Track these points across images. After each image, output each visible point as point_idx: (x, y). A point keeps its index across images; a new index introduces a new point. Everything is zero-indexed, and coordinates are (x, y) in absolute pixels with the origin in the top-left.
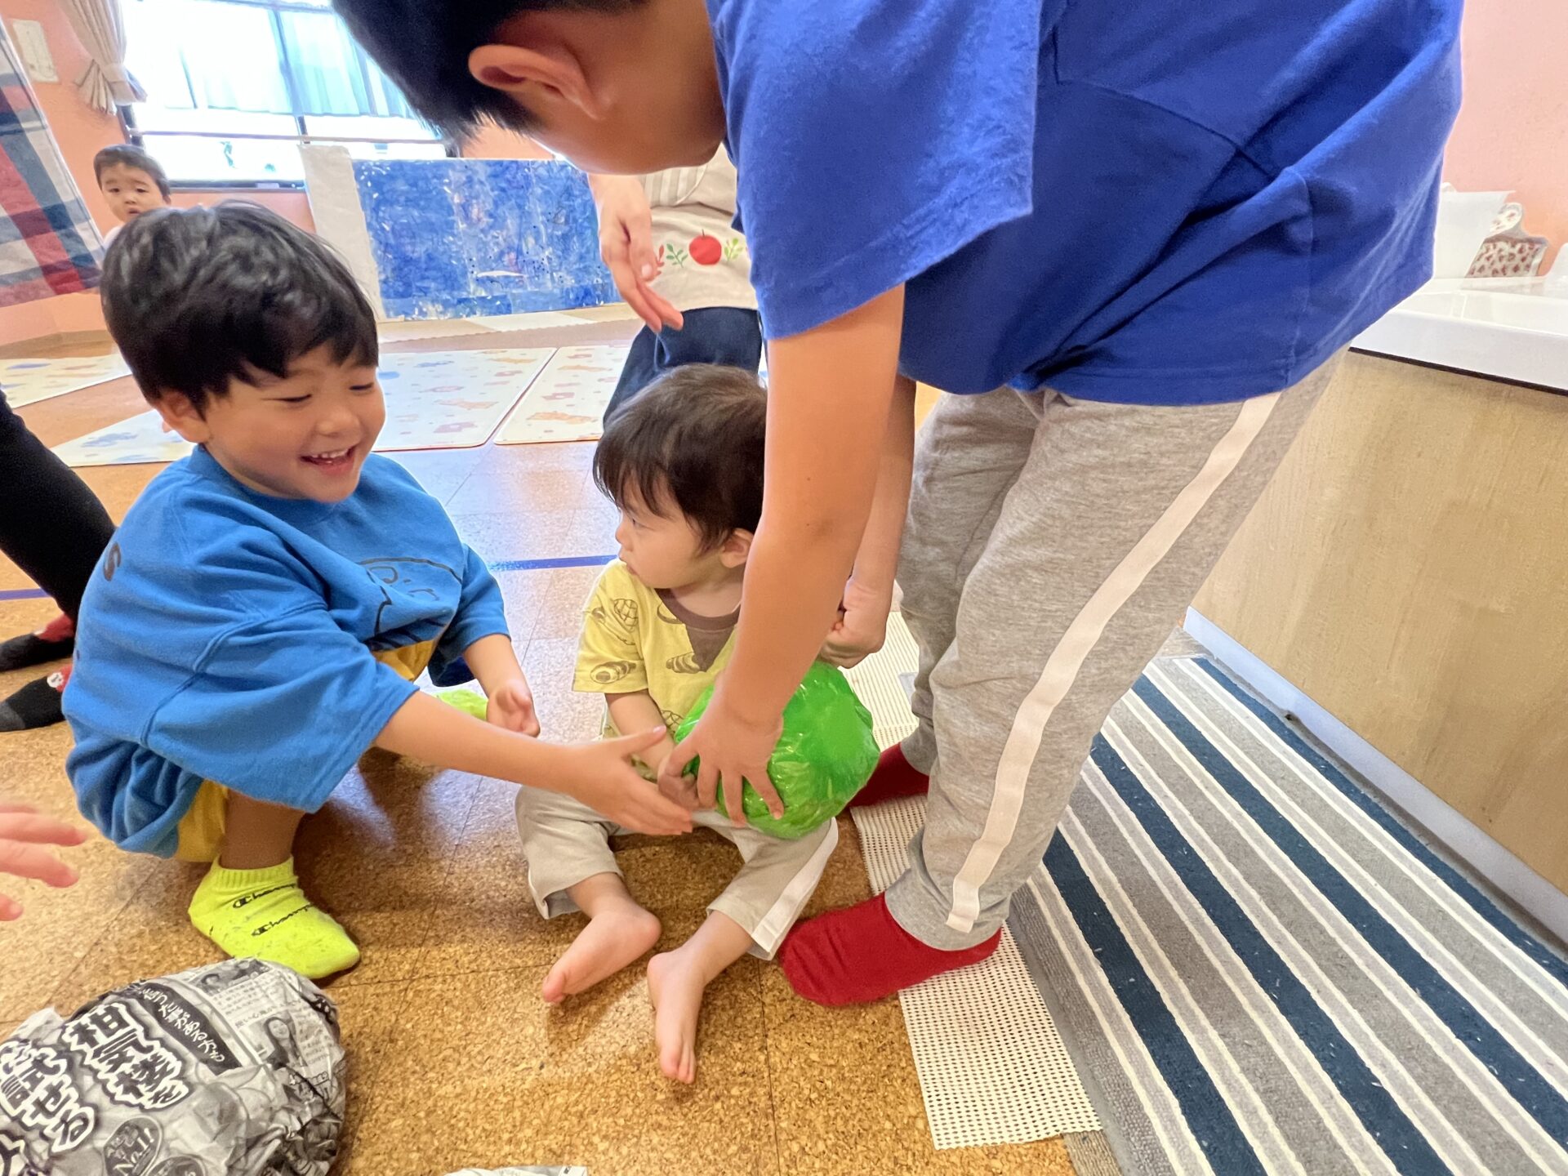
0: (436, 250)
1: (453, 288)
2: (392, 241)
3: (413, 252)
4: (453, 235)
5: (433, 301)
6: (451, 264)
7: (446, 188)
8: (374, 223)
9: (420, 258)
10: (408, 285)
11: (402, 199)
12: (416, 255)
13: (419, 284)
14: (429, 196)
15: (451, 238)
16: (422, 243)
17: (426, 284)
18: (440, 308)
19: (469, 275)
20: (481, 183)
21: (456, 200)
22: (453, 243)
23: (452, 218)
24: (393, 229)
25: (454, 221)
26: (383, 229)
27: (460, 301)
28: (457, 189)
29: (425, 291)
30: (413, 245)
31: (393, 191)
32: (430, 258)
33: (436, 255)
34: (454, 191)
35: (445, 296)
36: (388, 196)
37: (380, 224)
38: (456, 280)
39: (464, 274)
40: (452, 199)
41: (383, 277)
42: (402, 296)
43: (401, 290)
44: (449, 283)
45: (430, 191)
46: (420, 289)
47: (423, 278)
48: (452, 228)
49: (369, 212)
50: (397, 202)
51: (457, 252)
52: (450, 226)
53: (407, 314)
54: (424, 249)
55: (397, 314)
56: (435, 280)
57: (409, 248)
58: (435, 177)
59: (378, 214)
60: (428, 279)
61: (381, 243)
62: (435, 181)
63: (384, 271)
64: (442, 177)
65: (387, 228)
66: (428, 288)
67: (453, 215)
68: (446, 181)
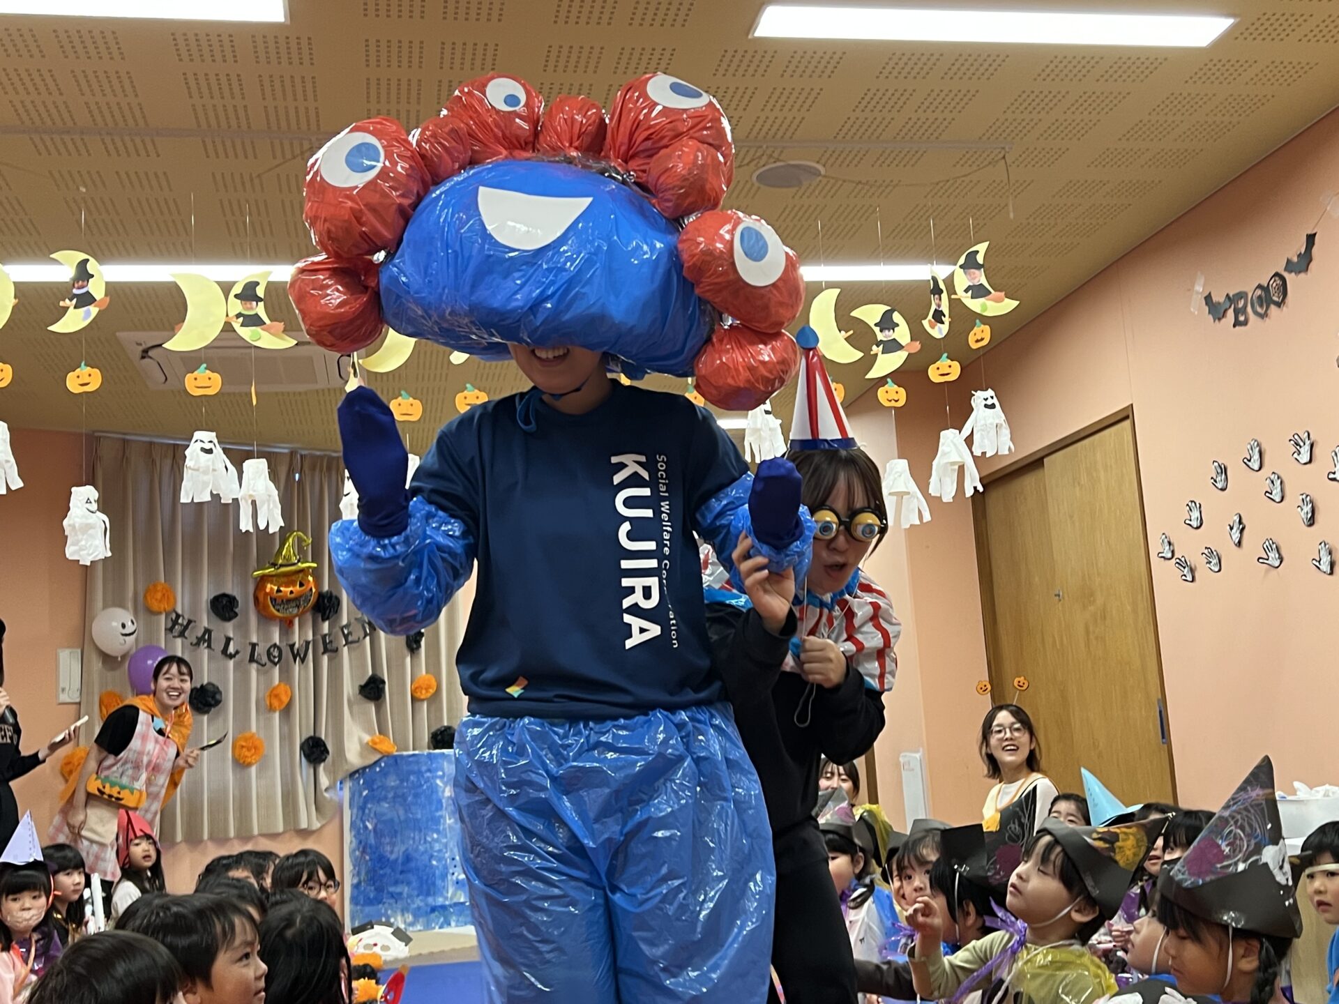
0: (417, 850)
1: (428, 894)
2: (372, 840)
3: (392, 852)
4: (438, 832)
5: (403, 910)
6: (432, 866)
7: (438, 782)
8: (358, 822)
9: (396, 860)
10: (379, 890)
11: (391, 795)
12: (393, 857)
13: (392, 889)
14: (420, 790)
15: (435, 836)
16: (403, 842)
17: (398, 889)
18: (410, 918)
19: (449, 877)
21: (447, 794)
22: (437, 841)
23: (439, 814)
24: (375, 829)
25: (441, 817)
26: (366, 827)
27: (433, 909)
29: (396, 897)
30: (393, 845)
31: (383, 787)
32: (408, 858)
33: (415, 855)
34: (446, 784)
35: (418, 902)
36: (377, 793)
37: (363, 822)
38: (434, 884)
39: (444, 877)
40: (444, 791)
41: (355, 881)
42: (369, 902)
43: (372, 896)
44: (425, 888)
45: (421, 786)
46: (392, 895)
47: (396, 883)
48: (439, 824)
49: (355, 811)
50: (385, 799)
51: (440, 851)
52: (437, 821)
54: (403, 849)
56: (409, 883)
57: (388, 848)
58: (429, 770)
59: (364, 812)
60: (403, 882)
61: (360, 842)
62: (428, 774)
63: (359, 874)
64: (437, 770)
65: (370, 826)
66: (401, 894)
67: (442, 810)
68: (440, 773)
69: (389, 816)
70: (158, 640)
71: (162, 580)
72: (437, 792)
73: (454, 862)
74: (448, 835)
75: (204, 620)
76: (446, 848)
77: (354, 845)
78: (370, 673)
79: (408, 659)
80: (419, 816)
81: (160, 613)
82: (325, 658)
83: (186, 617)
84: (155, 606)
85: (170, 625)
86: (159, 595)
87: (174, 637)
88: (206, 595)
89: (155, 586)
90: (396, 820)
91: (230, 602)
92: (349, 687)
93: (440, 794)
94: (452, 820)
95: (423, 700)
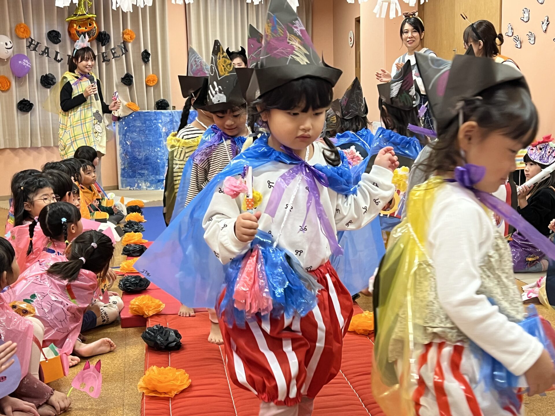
0: (151, 155)
1: (157, 175)
2: (130, 150)
3: (139, 155)
4: (160, 147)
5: (145, 181)
6: (158, 163)
7: (159, 125)
8: (123, 141)
10: (134, 172)
11: (138, 130)
12: (140, 157)
13: (140, 171)
14: (151, 128)
15: (159, 149)
16: (144, 151)
17: (143, 172)
18: (149, 184)
21: (164, 130)
22: (160, 151)
23: (161, 139)
24: (131, 145)
25: (161, 141)
26: (127, 144)
27: (159, 181)
28: (164, 126)
29: (142, 175)
30: (140, 152)
31: (134, 126)
32: (147, 159)
33: (150, 157)
34: (163, 126)
35: (152, 178)
36: (131, 128)
37: (125, 141)
38: (159, 170)
40: (162, 129)
41: (123, 167)
42: (130, 177)
43: (131, 174)
44: (155, 171)
45: (152, 126)
46: (140, 174)
47: (142, 169)
48: (160, 144)
49: (121, 136)
50: (135, 131)
51: (161, 156)
52: (158, 143)
53: (131, 186)
54: (145, 154)
55: (126, 186)
56: (147, 169)
57: (137, 153)
58: (156, 119)
59: (125, 137)
60: (144, 169)
61: (124, 150)
62: (155, 121)
63: (124, 164)
64: (159, 119)
65: (129, 143)
66: (144, 174)
67: (161, 137)
68: (160, 121)
69: (137, 139)
70: (23, 51)
71: (23, 22)
72: (159, 129)
75: (45, 43)
76: (164, 154)
77: (122, 151)
78: (126, 72)
79: (144, 67)
80: (151, 140)
81: (24, 38)
82: (104, 64)
83: (36, 41)
84: (21, 35)
85: (29, 44)
86: (22, 30)
87: (31, 50)
88: (45, 31)
89: (20, 25)
90: (141, 141)
91: (57, 34)
92: (116, 79)
95: (151, 86)
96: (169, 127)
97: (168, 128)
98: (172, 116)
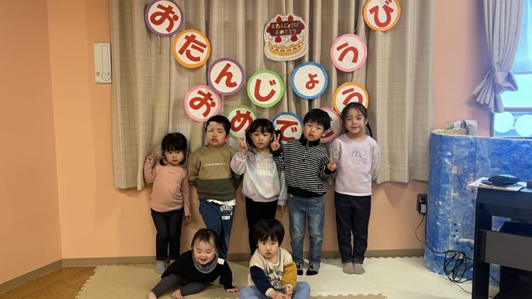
4: (443, 200)
7: (446, 160)
15: (440, 203)
19: (450, 238)
20: (483, 159)
21: (454, 171)
23: (446, 186)
25: (447, 189)
28: (457, 162)
39: (446, 236)
40: (451, 169)
48: (445, 194)
51: (443, 215)
58: (440, 150)
62: (439, 153)
64: (447, 150)
67: (448, 183)
68: (450, 154)
72: (445, 168)
73: (456, 228)
74: (452, 205)
76: (449, 213)
93: (447, 170)
94: (457, 194)
96: (466, 167)
97: (463, 169)
98: (476, 146)
